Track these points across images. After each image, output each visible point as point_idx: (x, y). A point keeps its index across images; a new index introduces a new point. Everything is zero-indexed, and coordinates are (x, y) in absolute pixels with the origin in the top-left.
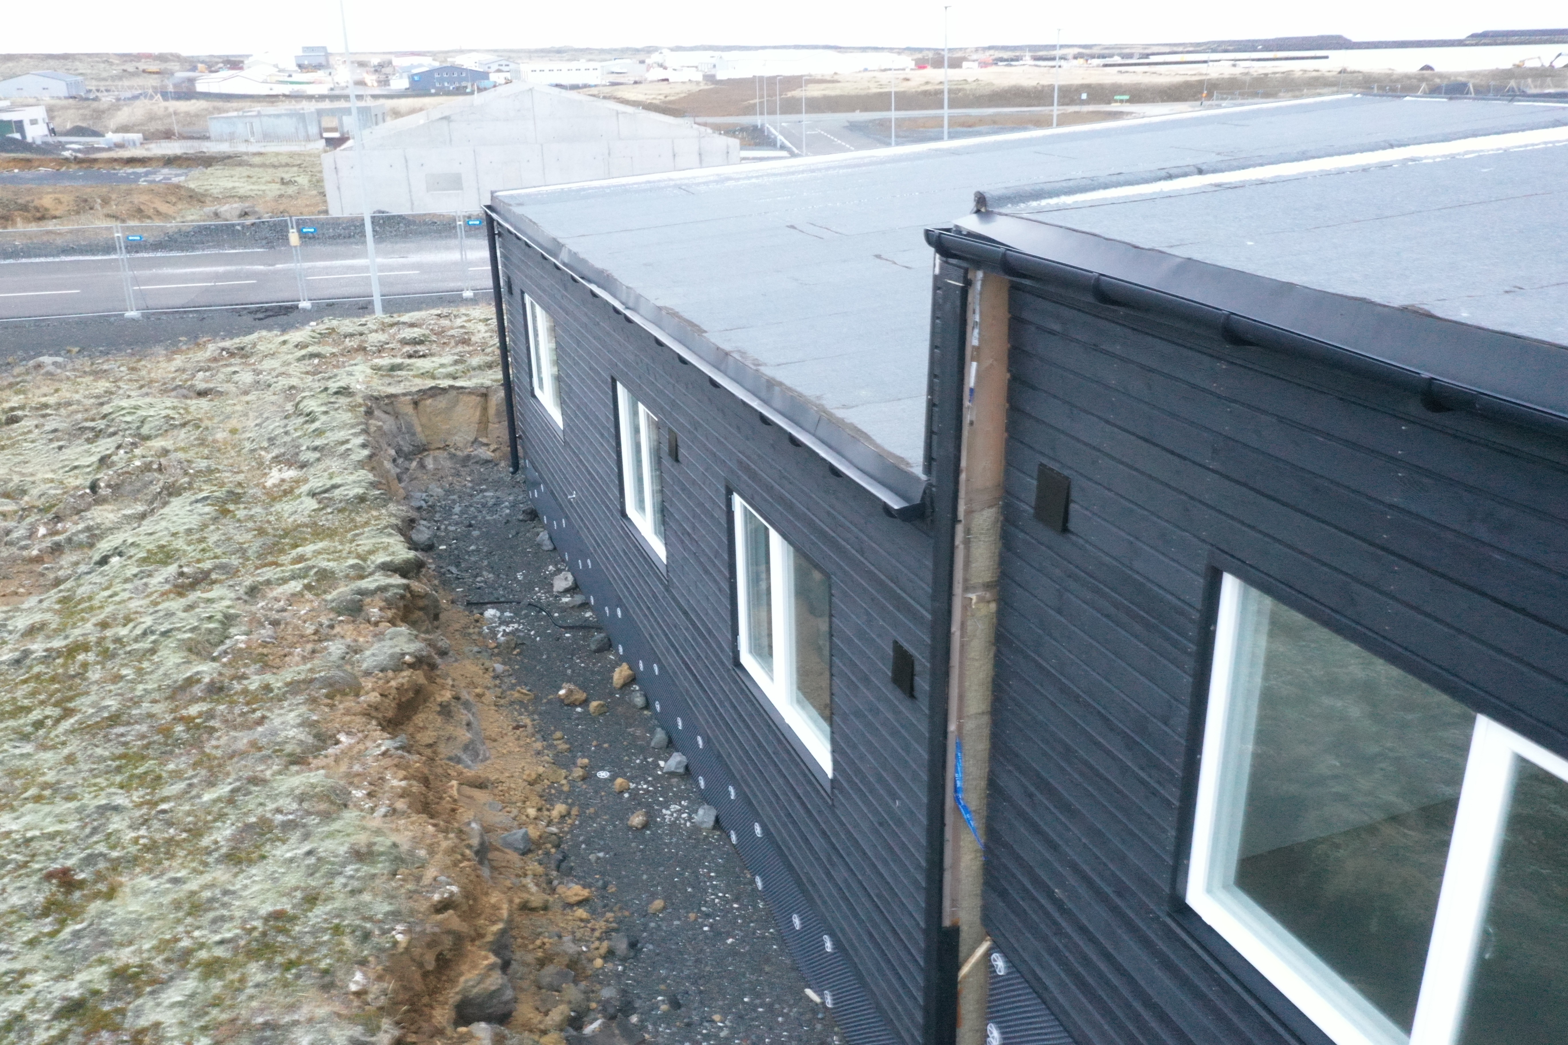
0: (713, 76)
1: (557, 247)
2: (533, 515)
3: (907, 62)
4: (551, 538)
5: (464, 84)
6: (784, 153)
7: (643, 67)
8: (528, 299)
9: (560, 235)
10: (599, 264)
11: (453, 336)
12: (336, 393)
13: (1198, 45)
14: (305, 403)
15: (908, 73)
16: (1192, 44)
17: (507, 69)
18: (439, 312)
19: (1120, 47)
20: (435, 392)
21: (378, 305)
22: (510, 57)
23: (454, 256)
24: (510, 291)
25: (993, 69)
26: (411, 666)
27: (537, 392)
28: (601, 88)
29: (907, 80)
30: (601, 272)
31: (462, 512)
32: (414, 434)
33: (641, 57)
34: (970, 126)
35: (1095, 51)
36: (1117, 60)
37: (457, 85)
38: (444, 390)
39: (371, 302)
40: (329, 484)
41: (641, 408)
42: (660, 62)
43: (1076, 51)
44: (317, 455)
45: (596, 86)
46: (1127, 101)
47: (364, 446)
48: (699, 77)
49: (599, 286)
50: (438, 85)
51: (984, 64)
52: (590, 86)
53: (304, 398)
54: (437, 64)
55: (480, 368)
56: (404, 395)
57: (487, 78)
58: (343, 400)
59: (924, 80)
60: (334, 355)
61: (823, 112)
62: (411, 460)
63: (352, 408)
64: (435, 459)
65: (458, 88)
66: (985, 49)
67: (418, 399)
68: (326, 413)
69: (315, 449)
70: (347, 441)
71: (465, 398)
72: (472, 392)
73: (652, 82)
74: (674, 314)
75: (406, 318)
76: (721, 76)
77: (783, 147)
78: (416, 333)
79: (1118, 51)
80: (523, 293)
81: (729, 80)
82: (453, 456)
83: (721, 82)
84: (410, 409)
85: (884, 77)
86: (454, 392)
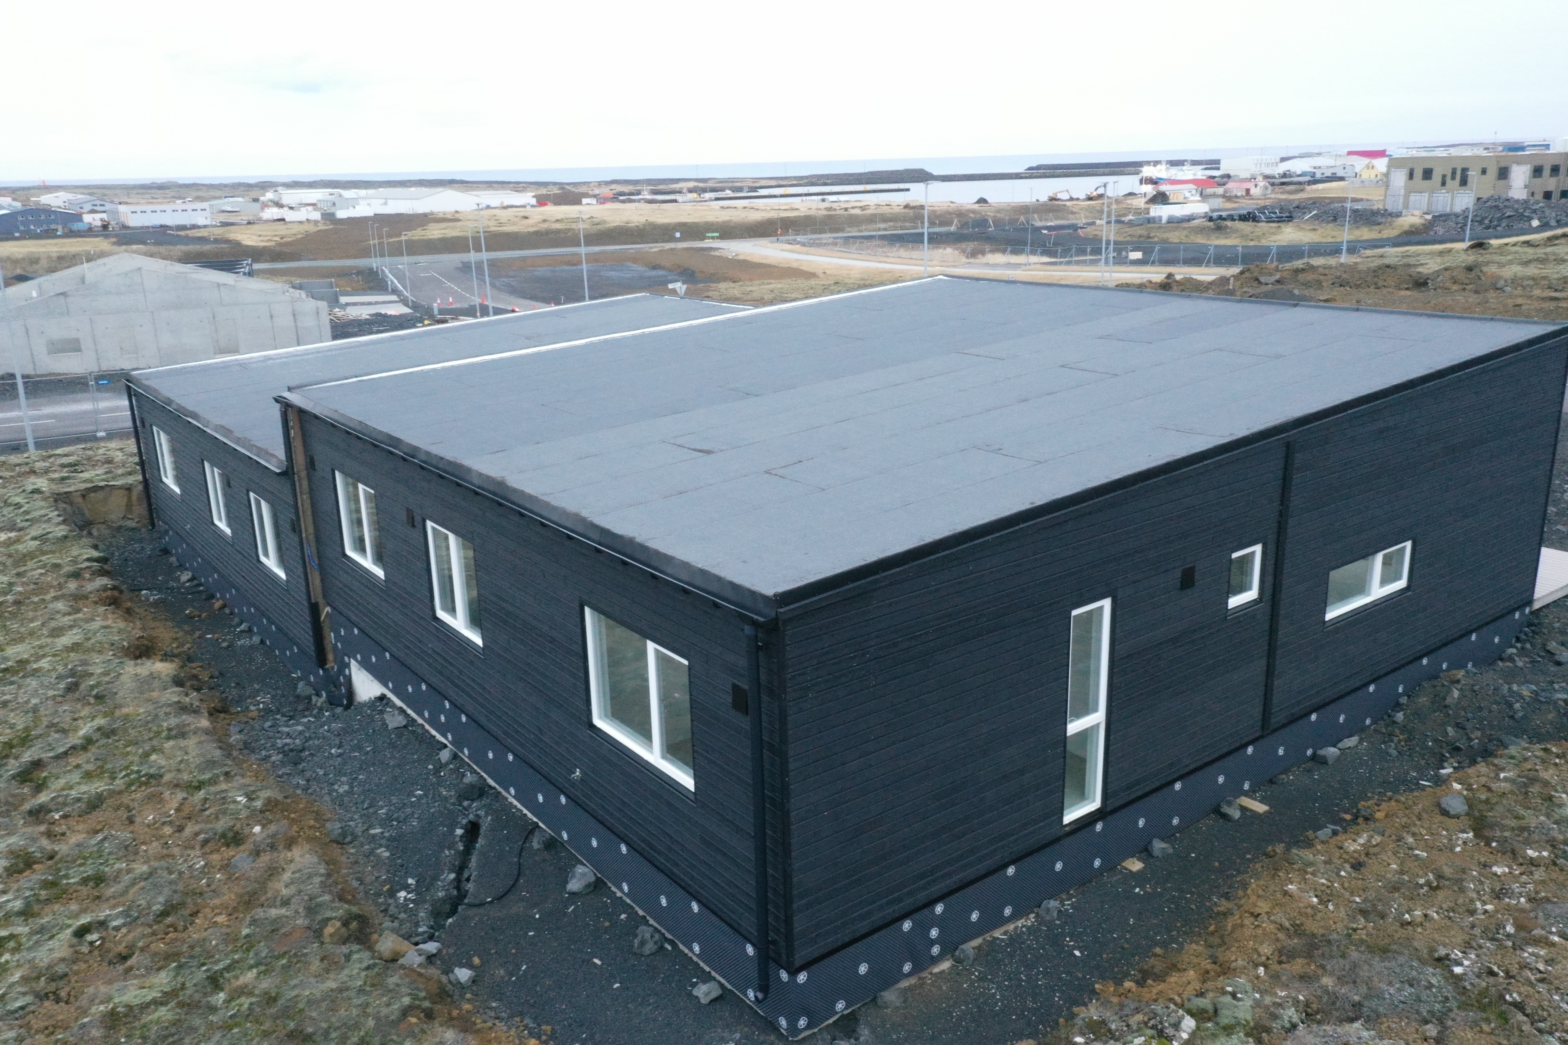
0: (333, 215)
1: (169, 402)
2: (166, 552)
3: (528, 198)
4: (178, 560)
5: (53, 226)
6: (394, 298)
7: (257, 205)
8: (155, 428)
9: (171, 396)
10: (191, 409)
11: (99, 460)
12: (31, 492)
13: (802, 178)
14: (12, 499)
15: (529, 211)
16: (795, 178)
17: (102, 209)
18: (84, 446)
19: (732, 180)
20: (96, 489)
21: (31, 446)
22: (104, 195)
23: (86, 406)
24: (143, 425)
25: (609, 206)
26: (111, 589)
27: (164, 479)
28: (211, 229)
29: (526, 218)
30: (191, 412)
31: (120, 555)
32: (84, 514)
33: (254, 194)
34: (574, 265)
35: (710, 184)
36: (729, 193)
37: (45, 227)
38: (102, 488)
39: (26, 445)
40: (44, 532)
41: (216, 470)
42: (276, 199)
43: (691, 184)
44: (29, 523)
45: (205, 226)
46: (717, 238)
47: (59, 516)
48: (316, 216)
49: (191, 418)
50: (22, 228)
51: (602, 200)
52: (199, 227)
53: (10, 496)
54: (18, 205)
55: (123, 475)
56: (76, 491)
57: (81, 220)
58: (36, 496)
59: (542, 217)
60: (12, 477)
61: (441, 253)
62: (83, 530)
63: (45, 499)
64: (98, 530)
65: (46, 231)
66: (608, 183)
67: (85, 494)
68: (28, 503)
69: (27, 520)
70: (47, 515)
71: (117, 492)
72: (121, 487)
73: (267, 221)
74: (222, 427)
75: (59, 451)
76: (341, 214)
77: (395, 291)
78: (71, 459)
79: (730, 185)
80: (151, 426)
81: (349, 218)
82: (109, 527)
83: (341, 221)
84: (80, 500)
85: (504, 215)
86: (108, 489)
